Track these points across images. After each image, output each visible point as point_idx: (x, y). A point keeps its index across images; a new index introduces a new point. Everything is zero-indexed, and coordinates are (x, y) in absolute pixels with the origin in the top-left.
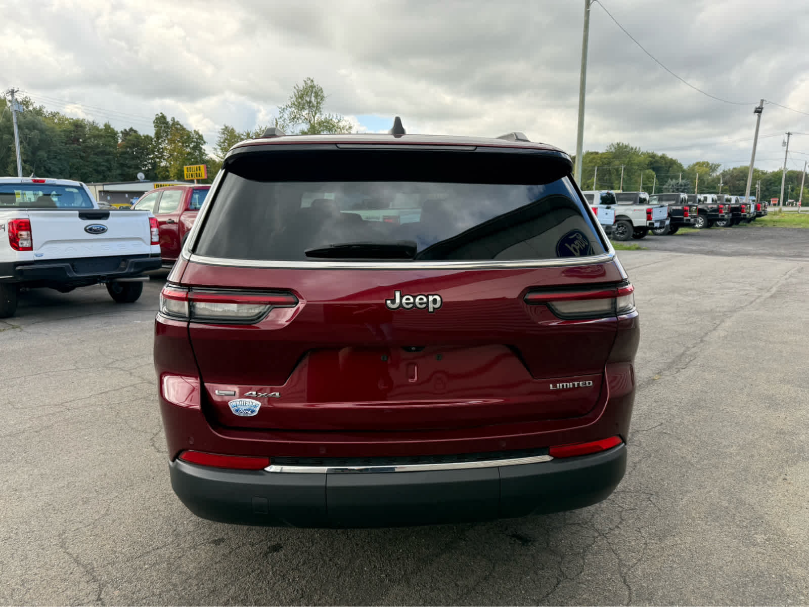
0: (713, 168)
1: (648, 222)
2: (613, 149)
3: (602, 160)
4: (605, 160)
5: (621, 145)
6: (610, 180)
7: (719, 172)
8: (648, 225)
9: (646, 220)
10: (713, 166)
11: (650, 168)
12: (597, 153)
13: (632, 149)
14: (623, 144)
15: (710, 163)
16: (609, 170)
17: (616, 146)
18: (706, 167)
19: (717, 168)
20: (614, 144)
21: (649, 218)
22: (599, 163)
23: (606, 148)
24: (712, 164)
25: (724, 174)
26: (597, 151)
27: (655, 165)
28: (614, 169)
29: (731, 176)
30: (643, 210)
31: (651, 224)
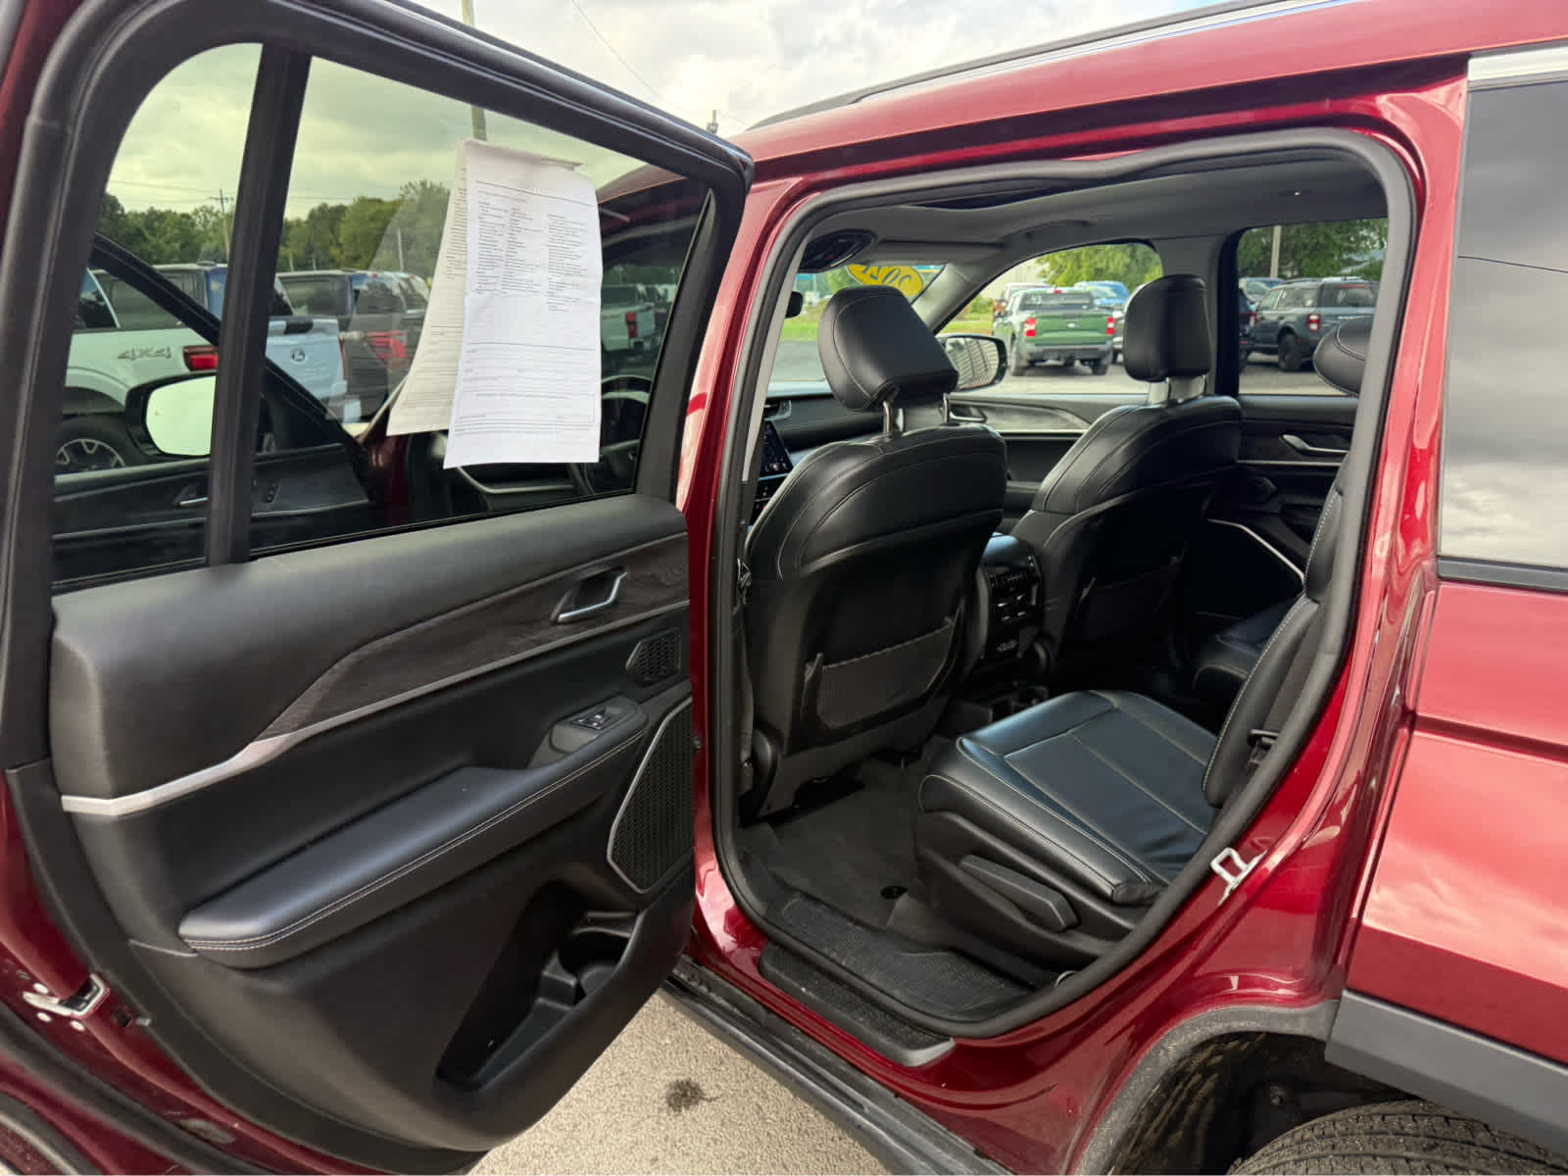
1: (633, 341)
5: (428, 186)
8: (632, 346)
12: (379, 201)
20: (413, 182)
21: (633, 334)
26: (378, 197)
31: (639, 344)
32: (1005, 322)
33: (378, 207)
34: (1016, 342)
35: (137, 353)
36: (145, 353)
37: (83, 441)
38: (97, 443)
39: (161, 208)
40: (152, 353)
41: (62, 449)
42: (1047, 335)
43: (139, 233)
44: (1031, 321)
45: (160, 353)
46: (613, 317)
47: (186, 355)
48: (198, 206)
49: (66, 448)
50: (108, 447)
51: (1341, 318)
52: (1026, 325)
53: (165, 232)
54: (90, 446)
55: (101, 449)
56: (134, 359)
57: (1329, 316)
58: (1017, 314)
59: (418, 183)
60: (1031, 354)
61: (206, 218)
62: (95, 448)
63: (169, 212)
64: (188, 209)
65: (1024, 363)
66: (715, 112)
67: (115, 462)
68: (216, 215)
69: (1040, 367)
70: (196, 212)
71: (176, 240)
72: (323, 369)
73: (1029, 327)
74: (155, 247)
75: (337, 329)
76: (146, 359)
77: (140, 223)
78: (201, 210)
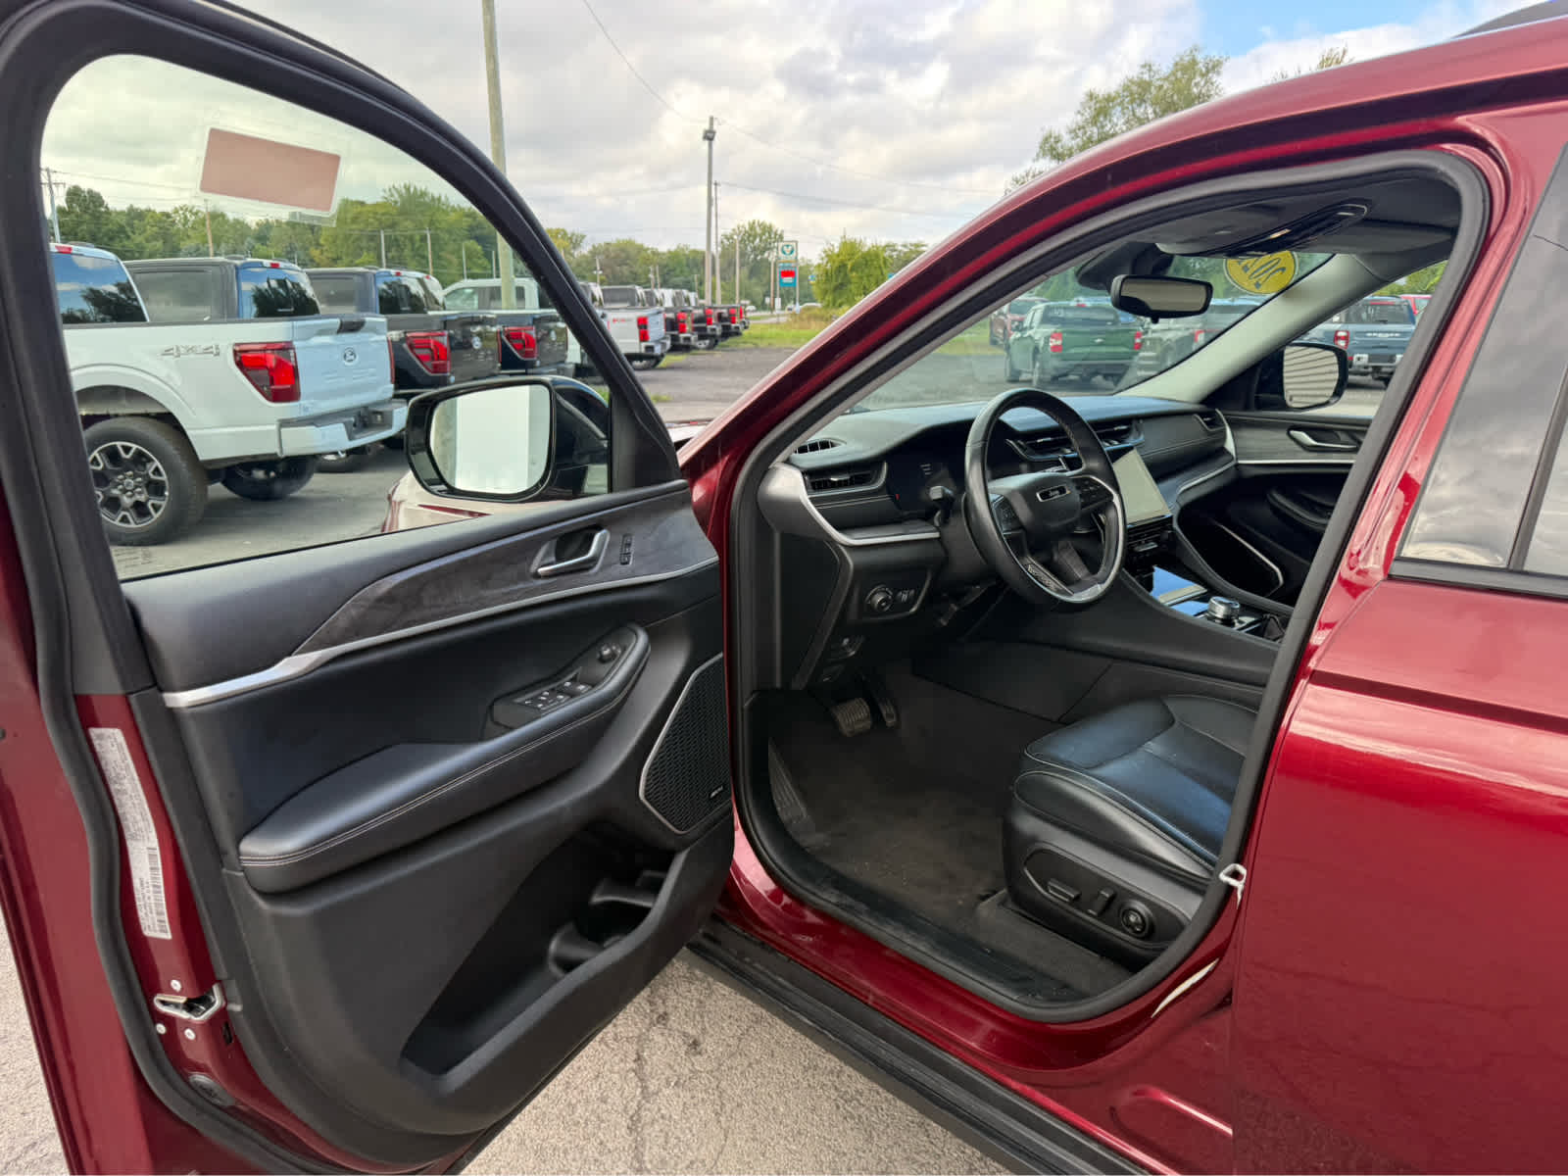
0: (574, 241)
1: (644, 344)
2: (396, 196)
3: (378, 217)
4: (383, 218)
5: (412, 190)
6: (399, 257)
7: (585, 249)
8: (643, 350)
9: (638, 341)
10: (574, 238)
11: (471, 238)
12: (362, 204)
13: (433, 198)
14: (415, 189)
15: (569, 231)
16: (396, 240)
17: (404, 191)
18: (563, 238)
19: (581, 241)
20: (396, 186)
21: (644, 337)
22: (372, 224)
23: (382, 194)
24: (573, 234)
25: (595, 252)
26: (361, 199)
27: (478, 232)
28: (405, 237)
29: (607, 257)
30: (629, 320)
31: (650, 348)
32: (1025, 335)
33: (359, 209)
34: (1039, 356)
35: (182, 350)
36: (190, 350)
37: (119, 444)
38: (135, 447)
39: (142, 206)
40: (199, 350)
41: (95, 453)
42: (1073, 351)
43: (122, 229)
44: (1054, 336)
45: (207, 351)
46: (623, 320)
47: (235, 353)
48: (178, 204)
49: (99, 452)
50: (146, 451)
51: (1369, 334)
52: (1051, 339)
53: (145, 231)
54: (127, 450)
55: (139, 454)
56: (179, 356)
57: (1358, 333)
58: (1038, 327)
59: (402, 185)
60: (1056, 369)
61: (186, 217)
62: (132, 451)
63: (149, 211)
64: (169, 209)
65: (1048, 377)
66: (712, 119)
67: (154, 467)
68: (196, 214)
69: (1065, 382)
70: (176, 211)
71: (156, 239)
72: (372, 370)
73: (1053, 342)
74: (137, 245)
75: (385, 328)
76: (192, 356)
77: (123, 221)
78: (182, 209)
